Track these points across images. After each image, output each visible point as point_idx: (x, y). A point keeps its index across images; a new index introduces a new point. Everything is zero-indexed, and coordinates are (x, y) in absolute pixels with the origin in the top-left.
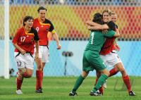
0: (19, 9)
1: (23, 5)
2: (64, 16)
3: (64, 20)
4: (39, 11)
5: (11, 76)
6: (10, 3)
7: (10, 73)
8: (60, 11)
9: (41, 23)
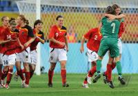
0: (49, 16)
1: (52, 13)
2: (87, 22)
3: (87, 25)
4: (57, 19)
5: (42, 73)
6: (42, 11)
7: (41, 70)
8: (84, 18)
9: (59, 29)
